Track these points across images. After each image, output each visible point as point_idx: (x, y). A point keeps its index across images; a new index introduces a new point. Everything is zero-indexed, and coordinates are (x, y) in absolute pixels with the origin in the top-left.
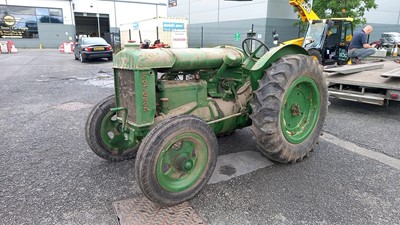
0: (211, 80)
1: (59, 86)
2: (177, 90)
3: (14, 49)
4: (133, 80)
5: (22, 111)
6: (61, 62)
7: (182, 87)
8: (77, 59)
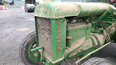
0: (93, 23)
1: (19, 21)
2: (76, 30)
3: (7, 8)
4: (50, 26)
5: (3, 32)
6: (21, 12)
7: (79, 28)
8: (26, 11)
